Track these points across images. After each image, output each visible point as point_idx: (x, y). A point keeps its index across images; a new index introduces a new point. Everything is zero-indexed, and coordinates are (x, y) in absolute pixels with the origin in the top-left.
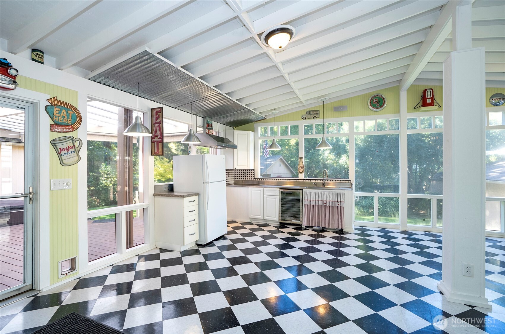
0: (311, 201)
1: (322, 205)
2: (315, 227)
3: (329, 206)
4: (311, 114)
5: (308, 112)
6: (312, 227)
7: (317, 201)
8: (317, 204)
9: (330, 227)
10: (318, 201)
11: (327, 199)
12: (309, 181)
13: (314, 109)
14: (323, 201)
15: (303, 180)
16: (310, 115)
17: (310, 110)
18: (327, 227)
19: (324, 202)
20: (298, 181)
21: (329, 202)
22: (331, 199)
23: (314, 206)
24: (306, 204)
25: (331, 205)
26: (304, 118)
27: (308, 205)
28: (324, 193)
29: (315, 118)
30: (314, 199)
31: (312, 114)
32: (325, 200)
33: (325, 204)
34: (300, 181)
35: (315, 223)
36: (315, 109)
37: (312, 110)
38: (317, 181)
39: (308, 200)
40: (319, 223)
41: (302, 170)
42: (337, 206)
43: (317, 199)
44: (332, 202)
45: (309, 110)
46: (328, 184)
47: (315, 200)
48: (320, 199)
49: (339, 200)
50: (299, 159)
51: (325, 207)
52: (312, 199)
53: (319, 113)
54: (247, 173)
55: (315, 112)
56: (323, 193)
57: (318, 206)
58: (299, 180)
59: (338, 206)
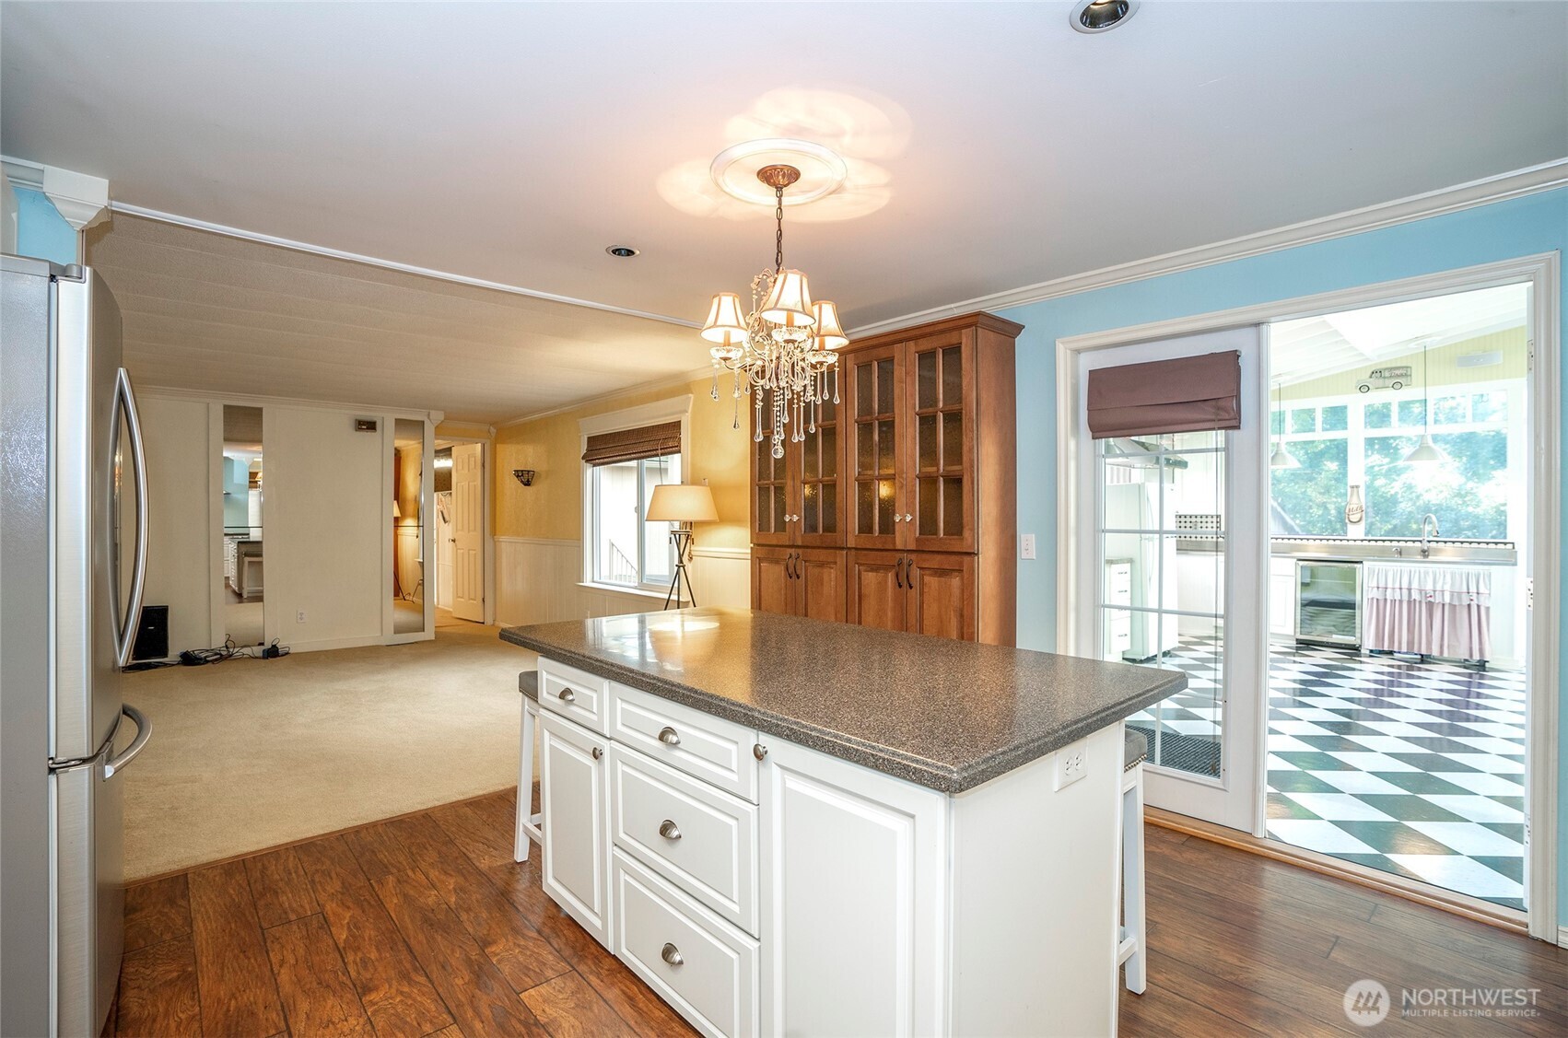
0: (1389, 591)
1: (1420, 602)
2: (1399, 652)
3: (1443, 605)
4: (1385, 378)
5: (1377, 373)
6: (1391, 653)
7: (1405, 592)
8: (1405, 598)
9: (1446, 655)
10: (1409, 590)
11: (1434, 586)
12: (1380, 543)
13: (1394, 365)
14: (1423, 592)
15: (1362, 540)
16: (1381, 380)
17: (1384, 366)
18: (1435, 652)
19: (1426, 594)
20: (1345, 543)
21: (1443, 595)
22: (1447, 587)
23: (1397, 603)
24: (1372, 599)
25: (1447, 600)
26: (1364, 388)
27: (1377, 600)
28: (1428, 573)
29: (1397, 386)
30: (1397, 585)
31: (1387, 378)
32: (1429, 587)
33: (1429, 599)
34: (1351, 543)
35: (1400, 643)
36: (1399, 365)
37: (1389, 366)
38: (1402, 544)
39: (1378, 588)
40: (1411, 643)
41: (1358, 516)
42: (1466, 602)
43: (1405, 585)
44: (1452, 594)
45: (1378, 367)
46: (1437, 551)
47: (1401, 589)
48: (1415, 585)
49: (1473, 589)
50: (1349, 490)
51: (1430, 605)
52: (1390, 585)
53: (1409, 373)
54: (1199, 525)
55: (1398, 372)
56: (1422, 571)
57: (1409, 602)
58: (1348, 540)
59: (1469, 605)
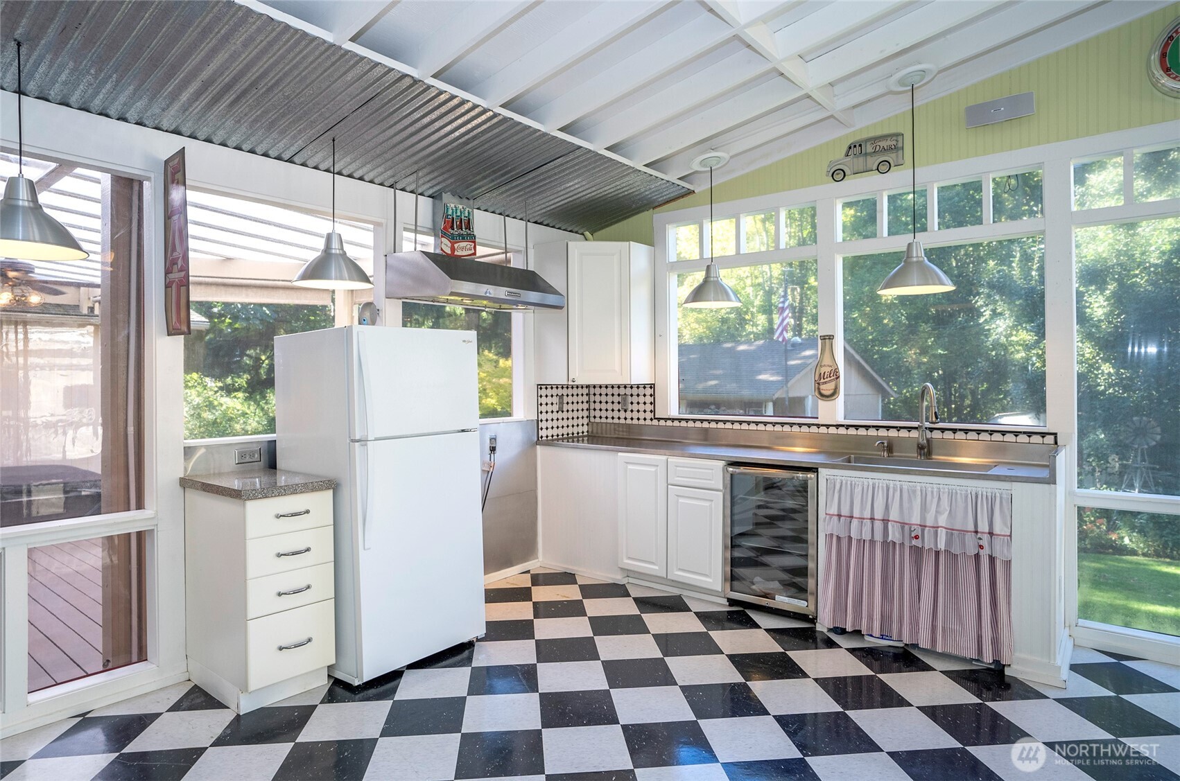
0: (855, 523)
1: (902, 545)
2: (871, 636)
3: (937, 553)
4: (866, 154)
5: (856, 148)
6: (857, 633)
7: (878, 526)
8: (879, 537)
9: (939, 650)
10: (885, 521)
11: (923, 517)
12: (862, 432)
13: (879, 133)
14: (907, 527)
15: (838, 426)
16: (861, 159)
17: (865, 136)
18: (924, 643)
19: (911, 531)
20: (813, 429)
21: (936, 533)
22: (942, 521)
23: (867, 545)
24: (832, 535)
25: (942, 546)
26: (838, 174)
27: (839, 538)
28: (914, 492)
29: (884, 167)
30: (867, 514)
31: (871, 154)
32: (915, 519)
33: (914, 542)
34: (823, 430)
35: (870, 618)
36: (886, 132)
37: (872, 134)
38: (893, 433)
39: (839, 516)
40: (886, 619)
41: (831, 386)
42: (972, 551)
43: (879, 515)
44: (950, 531)
45: (858, 138)
47: (872, 519)
48: (894, 515)
49: (984, 527)
50: (820, 341)
51: (917, 552)
52: (856, 514)
53: (900, 145)
54: (630, 400)
55: (884, 144)
56: (905, 487)
57: (885, 543)
58: (818, 426)
59: (977, 556)
